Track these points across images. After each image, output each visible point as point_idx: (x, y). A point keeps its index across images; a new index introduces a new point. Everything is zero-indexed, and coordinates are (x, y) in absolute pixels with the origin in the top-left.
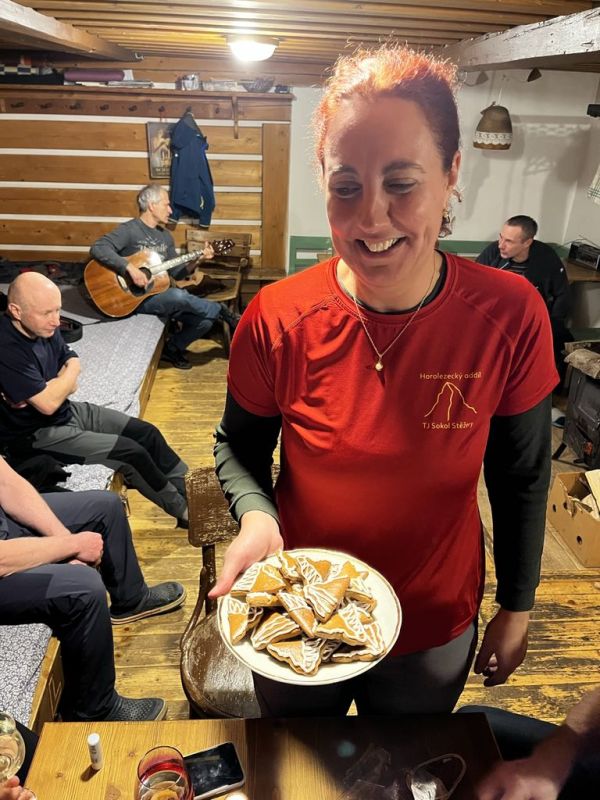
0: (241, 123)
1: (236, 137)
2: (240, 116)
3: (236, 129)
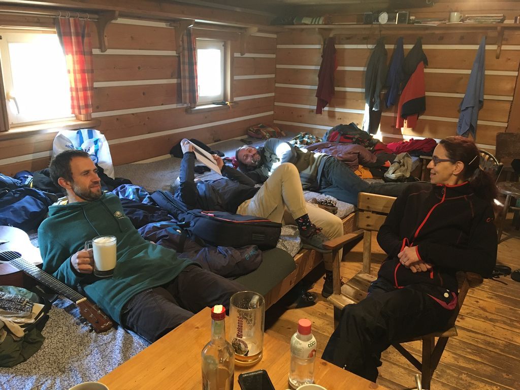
0: (504, 47)
1: (498, 58)
2: (503, 42)
3: (498, 52)
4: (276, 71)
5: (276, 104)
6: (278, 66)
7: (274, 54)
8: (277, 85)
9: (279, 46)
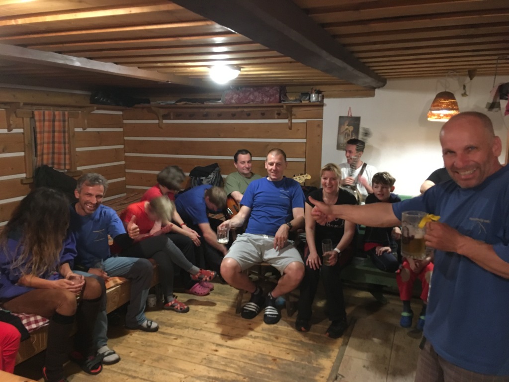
0: (294, 121)
1: (290, 129)
2: (293, 117)
3: (290, 124)
4: (124, 143)
5: (127, 171)
6: (126, 138)
7: (120, 127)
8: (127, 154)
9: (125, 121)
